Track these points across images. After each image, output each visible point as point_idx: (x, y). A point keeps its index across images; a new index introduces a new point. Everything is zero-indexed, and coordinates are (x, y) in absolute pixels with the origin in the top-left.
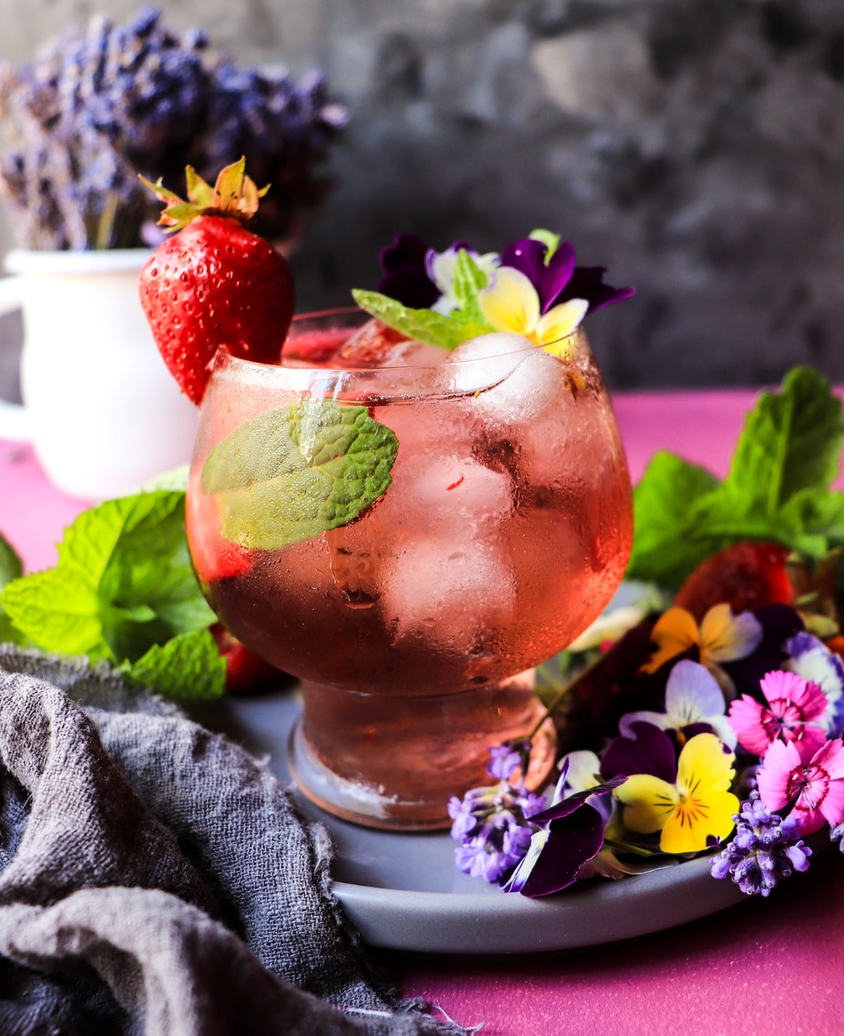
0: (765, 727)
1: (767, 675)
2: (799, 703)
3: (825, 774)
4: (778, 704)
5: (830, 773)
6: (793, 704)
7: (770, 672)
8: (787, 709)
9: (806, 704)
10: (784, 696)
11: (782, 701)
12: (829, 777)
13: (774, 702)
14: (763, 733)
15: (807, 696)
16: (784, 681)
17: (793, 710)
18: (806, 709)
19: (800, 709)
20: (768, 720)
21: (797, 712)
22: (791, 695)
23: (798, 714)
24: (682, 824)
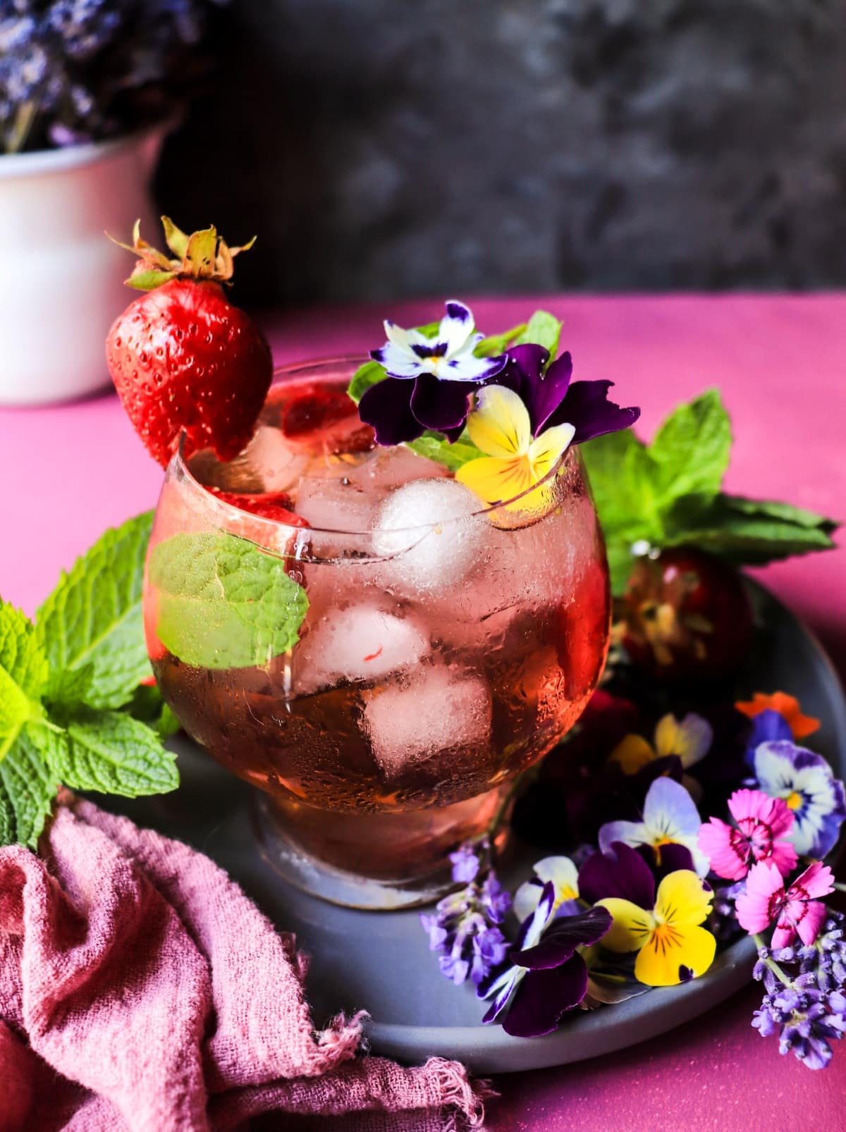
0: (735, 847)
1: (734, 794)
2: (767, 821)
3: (805, 893)
4: (746, 824)
5: (809, 892)
6: (760, 823)
7: (736, 792)
8: (755, 828)
9: (773, 822)
10: (752, 815)
11: (750, 820)
12: (809, 896)
13: (742, 821)
14: (734, 854)
15: (775, 813)
16: (751, 801)
17: (761, 828)
18: (774, 827)
19: (768, 828)
20: (737, 840)
21: (765, 830)
22: (758, 813)
23: (767, 832)
24: (656, 950)
